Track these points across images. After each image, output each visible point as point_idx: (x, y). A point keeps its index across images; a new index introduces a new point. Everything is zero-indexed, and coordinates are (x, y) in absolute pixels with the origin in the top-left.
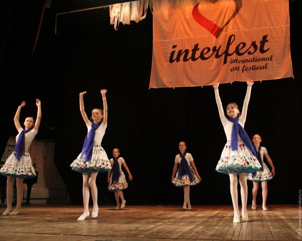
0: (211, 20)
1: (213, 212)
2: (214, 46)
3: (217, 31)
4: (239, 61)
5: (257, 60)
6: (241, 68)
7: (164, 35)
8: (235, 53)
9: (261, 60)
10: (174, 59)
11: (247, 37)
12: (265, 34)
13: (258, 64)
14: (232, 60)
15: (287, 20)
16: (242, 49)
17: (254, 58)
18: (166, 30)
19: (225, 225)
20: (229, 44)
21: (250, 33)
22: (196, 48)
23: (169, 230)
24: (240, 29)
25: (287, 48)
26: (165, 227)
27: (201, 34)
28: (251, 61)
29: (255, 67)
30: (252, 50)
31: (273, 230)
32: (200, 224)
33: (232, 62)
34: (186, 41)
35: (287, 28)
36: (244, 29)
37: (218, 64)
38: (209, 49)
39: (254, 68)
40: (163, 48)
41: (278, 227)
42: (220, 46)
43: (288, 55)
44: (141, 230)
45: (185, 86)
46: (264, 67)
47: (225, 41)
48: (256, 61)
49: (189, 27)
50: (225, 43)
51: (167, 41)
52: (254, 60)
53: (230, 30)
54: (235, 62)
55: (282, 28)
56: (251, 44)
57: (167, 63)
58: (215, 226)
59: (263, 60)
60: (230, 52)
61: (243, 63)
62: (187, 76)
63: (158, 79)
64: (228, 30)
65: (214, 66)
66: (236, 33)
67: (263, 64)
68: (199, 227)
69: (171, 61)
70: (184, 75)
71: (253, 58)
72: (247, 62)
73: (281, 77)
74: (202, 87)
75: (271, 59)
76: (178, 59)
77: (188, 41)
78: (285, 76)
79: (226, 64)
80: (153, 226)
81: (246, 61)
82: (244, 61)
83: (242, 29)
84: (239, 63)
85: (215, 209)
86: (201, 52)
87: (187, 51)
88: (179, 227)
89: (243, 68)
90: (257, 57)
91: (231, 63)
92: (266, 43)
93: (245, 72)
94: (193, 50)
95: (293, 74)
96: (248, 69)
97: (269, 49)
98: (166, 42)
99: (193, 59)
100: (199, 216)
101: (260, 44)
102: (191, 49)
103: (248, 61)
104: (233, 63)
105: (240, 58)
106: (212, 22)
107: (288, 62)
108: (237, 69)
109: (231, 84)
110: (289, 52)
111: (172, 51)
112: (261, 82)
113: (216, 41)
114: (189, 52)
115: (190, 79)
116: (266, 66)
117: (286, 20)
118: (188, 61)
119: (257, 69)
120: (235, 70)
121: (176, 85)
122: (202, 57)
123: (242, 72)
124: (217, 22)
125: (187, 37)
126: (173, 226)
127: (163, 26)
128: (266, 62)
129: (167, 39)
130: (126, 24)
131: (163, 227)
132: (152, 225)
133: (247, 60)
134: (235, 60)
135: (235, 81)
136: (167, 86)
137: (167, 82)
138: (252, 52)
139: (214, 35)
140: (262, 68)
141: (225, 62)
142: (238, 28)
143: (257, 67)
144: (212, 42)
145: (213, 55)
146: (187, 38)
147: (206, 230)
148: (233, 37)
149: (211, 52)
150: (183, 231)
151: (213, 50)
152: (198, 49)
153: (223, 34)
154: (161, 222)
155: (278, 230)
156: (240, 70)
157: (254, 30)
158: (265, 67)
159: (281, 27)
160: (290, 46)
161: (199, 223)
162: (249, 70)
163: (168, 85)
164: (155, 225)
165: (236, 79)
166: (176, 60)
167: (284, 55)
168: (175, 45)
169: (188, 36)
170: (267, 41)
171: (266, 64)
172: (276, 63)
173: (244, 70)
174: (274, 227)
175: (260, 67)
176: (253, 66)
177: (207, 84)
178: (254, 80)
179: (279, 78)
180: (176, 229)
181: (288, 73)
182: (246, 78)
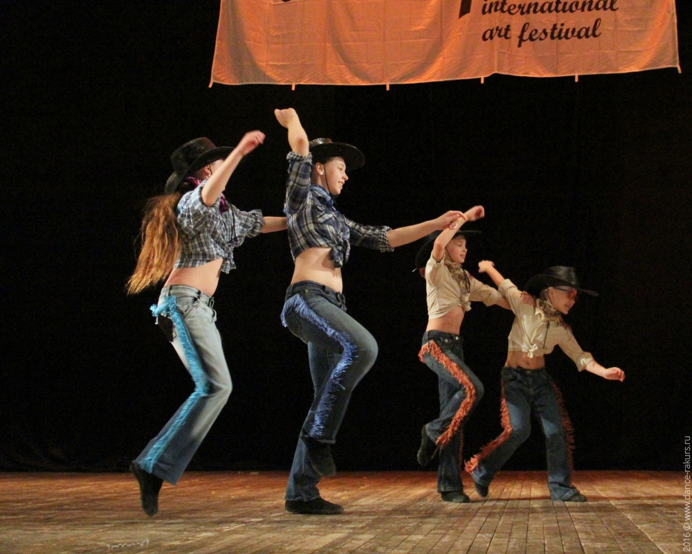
1: (409, 492)
4: (510, 7)
5: (567, 7)
6: (515, 32)
9: (580, 6)
13: (572, 21)
14: (488, 3)
19: (443, 531)
23: (262, 546)
26: (248, 539)
28: (550, 11)
29: (561, 30)
31: (590, 544)
32: (362, 528)
33: (487, 9)
37: (441, 10)
39: (557, 34)
41: (604, 535)
44: (170, 546)
46: (590, 33)
48: (564, 11)
54: (496, 10)
57: (271, 2)
58: (409, 534)
59: (586, 7)
61: (522, 13)
62: (340, 50)
63: (240, 55)
65: (428, 20)
67: (585, 20)
68: (361, 536)
70: (328, 45)
71: (555, 0)
72: (535, 12)
73: (641, 66)
74: (388, 89)
75: (611, 5)
78: (650, 65)
79: (467, 16)
80: (210, 534)
81: (532, 9)
82: (525, 10)
84: (510, 13)
85: (416, 483)
88: (295, 537)
89: (523, 31)
91: (484, 13)
93: (527, 44)
95: (678, 58)
96: (537, 35)
100: (363, 504)
103: (538, 8)
104: (490, 11)
107: (664, 17)
108: (503, 33)
109: (482, 82)
112: (576, 80)
115: (347, 61)
116: (595, 29)
119: (567, 38)
120: (496, 38)
121: (301, 78)
123: (520, 45)
126: (276, 535)
128: (595, 14)
131: (244, 536)
132: (206, 531)
133: (536, 4)
134: (497, 3)
135: (496, 72)
136: (271, 79)
137: (271, 65)
140: (582, 34)
141: (465, 9)
143: (568, 30)
147: (381, 545)
150: (306, 547)
154: (238, 523)
155: (605, 545)
156: (513, 38)
158: (592, 32)
161: (360, 526)
162: (541, 39)
163: (275, 77)
164: (218, 531)
165: (500, 67)
171: (597, 21)
172: (629, 18)
173: (525, 38)
174: (593, 537)
175: (577, 30)
176: (554, 28)
177: (401, 80)
178: (555, 72)
179: (634, 69)
180: (284, 542)
181: (662, 54)
182: (529, 64)
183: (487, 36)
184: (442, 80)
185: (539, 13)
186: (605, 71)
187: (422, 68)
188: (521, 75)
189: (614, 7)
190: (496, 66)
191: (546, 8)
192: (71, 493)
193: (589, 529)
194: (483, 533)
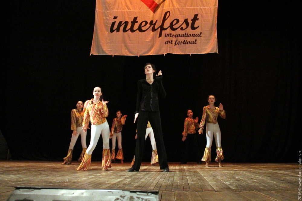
2: (151, 20)
3: (154, 7)
5: (188, 36)
6: (174, 42)
7: (106, 6)
8: (169, 28)
9: (191, 35)
10: (114, 29)
11: (180, 14)
12: (196, 13)
13: (189, 39)
14: (167, 34)
15: (216, 2)
16: (176, 25)
17: (186, 33)
18: (108, 1)
19: (150, 179)
20: (164, 19)
21: (184, 11)
22: (135, 21)
23: (99, 182)
24: (175, 7)
25: (214, 27)
26: (96, 180)
27: (140, 8)
28: (183, 36)
29: (186, 42)
30: (184, 26)
31: (190, 182)
32: (128, 177)
33: (166, 36)
34: (126, 13)
35: (215, 10)
36: (178, 7)
37: (154, 36)
38: (146, 23)
39: (185, 43)
40: (105, 18)
41: (195, 180)
42: (157, 20)
43: (215, 33)
44: (74, 182)
45: (123, 54)
46: (194, 43)
48: (187, 37)
49: (130, 1)
50: (161, 18)
51: (108, 11)
52: (186, 35)
54: (169, 36)
56: (183, 21)
57: (107, 33)
58: (141, 179)
59: (193, 36)
60: (165, 27)
61: (176, 37)
62: (126, 46)
63: (99, 47)
64: (165, 6)
65: (150, 38)
66: (171, 10)
67: (193, 39)
68: (127, 180)
69: (112, 31)
70: (123, 45)
71: (185, 34)
73: (208, 52)
74: (139, 57)
75: (200, 35)
76: (118, 30)
78: (210, 52)
79: (161, 38)
80: (85, 178)
81: (178, 36)
82: (176, 36)
84: (173, 37)
86: (139, 25)
87: (127, 23)
88: (109, 180)
89: (176, 42)
90: (188, 33)
91: (165, 37)
92: (197, 21)
94: (132, 22)
95: (217, 50)
97: (198, 27)
98: (108, 13)
99: (132, 30)
101: (191, 22)
102: (130, 21)
103: (180, 36)
104: (167, 36)
105: (173, 33)
107: (214, 39)
109: (165, 55)
110: (215, 31)
111: (113, 22)
112: (190, 55)
113: (153, 16)
114: (129, 24)
115: (128, 49)
117: (214, 2)
118: (127, 32)
119: (188, 44)
120: (168, 43)
121: (115, 53)
122: (140, 29)
123: (175, 46)
125: (128, 10)
126: (104, 179)
128: (195, 38)
129: (108, 10)
132: (84, 178)
134: (169, 34)
135: (168, 53)
136: (107, 54)
137: (107, 50)
138: (184, 28)
139: (152, 10)
140: (192, 43)
141: (160, 36)
142: (173, 6)
143: (188, 42)
144: (150, 16)
145: (149, 29)
146: (127, 11)
147: (133, 182)
148: (168, 13)
149: (148, 25)
150: (112, 182)
151: (150, 24)
152: (137, 22)
153: (160, 9)
154: (94, 176)
155: (195, 183)
156: (173, 44)
157: (187, 9)
158: (195, 42)
159: (210, 8)
160: (216, 25)
162: (181, 44)
164: (88, 178)
166: (116, 31)
167: (211, 33)
168: (116, 16)
169: (128, 8)
170: (198, 19)
171: (196, 40)
172: (205, 39)
173: (176, 44)
174: (192, 180)
175: (190, 42)
176: (184, 41)
177: (143, 54)
178: (184, 53)
179: (206, 53)
180: (106, 181)
181: (213, 49)
182: (178, 51)
183: (166, 43)
184: (154, 55)
185: (180, 37)
186: (198, 53)
187: (149, 51)
188: (176, 54)
189: (201, 36)
190: (168, 51)
191: (182, 36)
192: (48, 166)
193: (191, 178)
194: (161, 179)
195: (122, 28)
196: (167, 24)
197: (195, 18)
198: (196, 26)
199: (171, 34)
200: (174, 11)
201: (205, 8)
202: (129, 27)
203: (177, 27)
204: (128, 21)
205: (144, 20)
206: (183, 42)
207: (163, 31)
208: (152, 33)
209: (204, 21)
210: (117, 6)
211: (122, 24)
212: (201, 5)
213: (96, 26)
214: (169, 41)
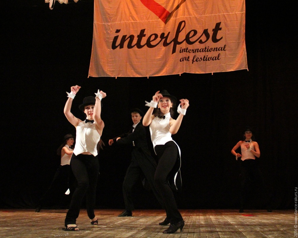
0: (159, 3)
2: (162, 32)
3: (166, 16)
4: (189, 50)
5: (209, 50)
6: (191, 59)
7: (106, 17)
8: (185, 42)
9: (213, 50)
10: (117, 44)
11: (198, 24)
12: (218, 22)
13: (210, 54)
14: (182, 49)
15: (243, 6)
16: (193, 37)
17: (206, 47)
18: (109, 11)
20: (178, 31)
21: (202, 20)
22: (142, 34)
24: (192, 15)
25: (242, 37)
26: (102, 233)
28: (203, 52)
29: (207, 58)
30: (204, 38)
32: (142, 230)
33: (181, 51)
34: (131, 25)
35: (242, 16)
36: (195, 15)
37: (166, 52)
38: (156, 36)
39: (205, 59)
40: (105, 32)
42: (169, 33)
43: (243, 45)
44: (75, 236)
47: (174, 28)
48: (207, 51)
49: (135, 10)
51: (109, 24)
52: (206, 50)
53: (180, 15)
54: (184, 51)
55: (237, 14)
56: (202, 32)
57: (109, 50)
59: (215, 50)
60: (180, 40)
61: (193, 52)
62: (132, 65)
63: (98, 67)
64: (178, 15)
65: (161, 55)
66: (187, 19)
67: (214, 54)
68: (141, 233)
69: (114, 47)
70: (128, 64)
71: (204, 48)
72: (198, 52)
73: (234, 69)
74: (148, 78)
75: (223, 49)
76: (121, 46)
77: (133, 25)
79: (174, 54)
81: (197, 51)
82: (194, 51)
83: (194, 15)
84: (189, 52)
86: (147, 39)
87: (132, 37)
88: (118, 233)
89: (194, 58)
90: (208, 47)
91: (180, 52)
92: (219, 31)
94: (138, 36)
95: (247, 66)
96: (199, 59)
97: (222, 38)
98: (108, 25)
99: (139, 46)
101: (213, 32)
102: (136, 34)
103: (199, 51)
104: (182, 52)
105: (190, 47)
106: (160, 5)
108: (187, 59)
109: (180, 75)
110: (243, 42)
111: (115, 36)
112: (212, 74)
113: (165, 27)
114: (135, 38)
115: (134, 69)
117: (241, 6)
118: (132, 48)
119: (208, 60)
120: (185, 61)
121: (119, 75)
122: (149, 44)
123: (193, 63)
124: (166, 6)
125: (133, 21)
126: (112, 232)
127: (105, 7)
128: (218, 52)
129: (110, 22)
130: (63, 3)
131: (100, 232)
133: (198, 49)
134: (185, 49)
135: (185, 72)
136: (108, 75)
137: (109, 71)
138: (203, 41)
139: (163, 21)
140: (214, 59)
141: (174, 51)
142: (189, 14)
143: (209, 58)
144: (160, 28)
145: (160, 43)
146: (132, 23)
147: (149, 236)
148: (183, 23)
149: (159, 39)
150: (123, 237)
151: (161, 37)
152: (145, 35)
153: (172, 19)
156: (190, 61)
157: (206, 16)
158: (218, 58)
160: (244, 35)
161: (141, 229)
163: (110, 75)
166: (119, 46)
167: (238, 45)
168: (119, 29)
169: (133, 19)
170: (220, 29)
171: (219, 54)
172: (230, 53)
173: (194, 60)
175: (212, 58)
176: (204, 57)
177: (153, 75)
178: (205, 72)
179: (232, 70)
181: (241, 65)
182: (196, 69)
183: (182, 60)
184: (166, 75)
186: (222, 71)
187: (160, 70)
188: (193, 73)
189: (225, 49)
190: (185, 70)
191: (201, 50)
195: (126, 43)
196: (182, 37)
197: (218, 27)
198: (218, 37)
199: (187, 49)
200: (191, 20)
201: (230, 14)
202: (135, 42)
203: (195, 40)
204: (134, 35)
205: (153, 33)
206: (202, 58)
207: (177, 45)
208: (164, 48)
209: (229, 31)
210: (119, 17)
211: (126, 39)
212: (224, 10)
213: (94, 41)
214: (185, 57)
